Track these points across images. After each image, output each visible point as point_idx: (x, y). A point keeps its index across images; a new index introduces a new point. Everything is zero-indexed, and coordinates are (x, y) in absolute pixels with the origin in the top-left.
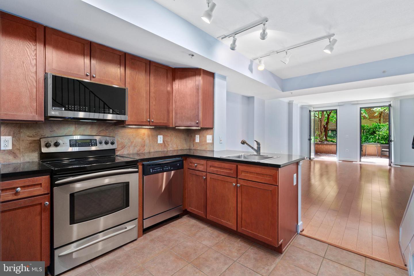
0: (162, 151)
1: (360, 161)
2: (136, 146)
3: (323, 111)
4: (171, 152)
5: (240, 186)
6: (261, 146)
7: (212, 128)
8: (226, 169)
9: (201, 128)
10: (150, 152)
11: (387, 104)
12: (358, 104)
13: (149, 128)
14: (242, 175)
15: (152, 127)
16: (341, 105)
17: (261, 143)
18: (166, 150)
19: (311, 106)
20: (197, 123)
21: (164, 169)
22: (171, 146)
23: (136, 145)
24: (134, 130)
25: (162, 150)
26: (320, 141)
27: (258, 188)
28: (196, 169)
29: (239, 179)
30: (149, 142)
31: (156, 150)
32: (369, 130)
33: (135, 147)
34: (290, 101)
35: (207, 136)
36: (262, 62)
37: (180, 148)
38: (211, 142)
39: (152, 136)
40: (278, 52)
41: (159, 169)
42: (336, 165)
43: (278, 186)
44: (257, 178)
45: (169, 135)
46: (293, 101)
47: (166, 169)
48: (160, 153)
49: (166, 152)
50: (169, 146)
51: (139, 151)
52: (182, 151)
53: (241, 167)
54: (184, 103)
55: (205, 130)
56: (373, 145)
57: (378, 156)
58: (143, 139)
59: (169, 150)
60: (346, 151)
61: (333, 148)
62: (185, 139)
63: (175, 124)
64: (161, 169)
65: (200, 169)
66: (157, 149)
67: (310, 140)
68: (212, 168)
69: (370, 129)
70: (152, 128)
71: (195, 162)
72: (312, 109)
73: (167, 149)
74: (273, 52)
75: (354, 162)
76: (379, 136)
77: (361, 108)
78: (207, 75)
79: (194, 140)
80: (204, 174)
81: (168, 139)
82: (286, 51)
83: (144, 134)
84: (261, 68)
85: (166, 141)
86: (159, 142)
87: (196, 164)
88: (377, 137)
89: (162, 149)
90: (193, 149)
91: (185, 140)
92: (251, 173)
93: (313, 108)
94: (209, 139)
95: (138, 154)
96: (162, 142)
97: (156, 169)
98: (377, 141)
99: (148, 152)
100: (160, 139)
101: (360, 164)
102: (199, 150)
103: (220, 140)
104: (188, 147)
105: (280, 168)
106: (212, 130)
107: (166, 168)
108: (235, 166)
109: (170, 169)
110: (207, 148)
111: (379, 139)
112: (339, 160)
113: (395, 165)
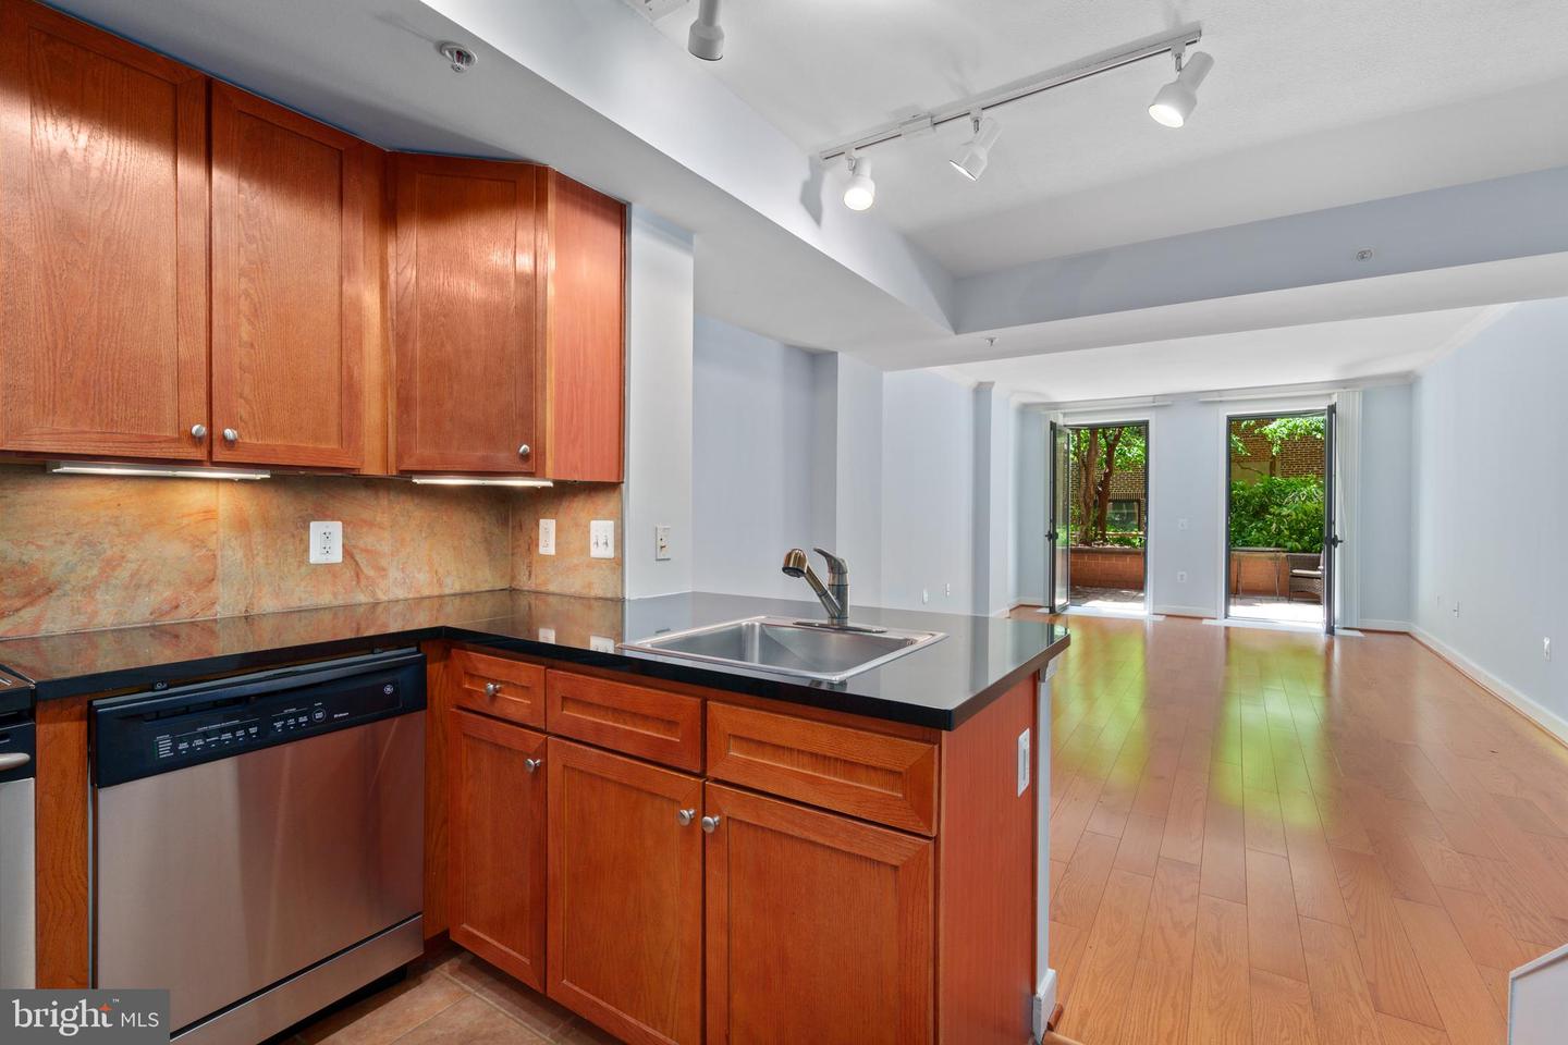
0: (336, 603)
1: (1227, 616)
2: (149, 585)
3: (1093, 429)
4: (399, 608)
5: (717, 827)
6: (850, 579)
7: (612, 487)
8: (645, 718)
9: (555, 482)
10: (255, 612)
11: (1323, 405)
12: (1222, 402)
13: (242, 481)
14: (733, 759)
15: (259, 477)
16: (1163, 403)
17: (848, 566)
18: (362, 598)
19: (1055, 406)
20: (525, 457)
21: (278, 725)
22: (399, 575)
23: (147, 578)
24: (130, 487)
25: (340, 601)
27: (823, 846)
28: (496, 713)
29: (717, 781)
30: (245, 555)
31: (294, 603)
32: (1248, 500)
33: (138, 587)
34: (981, 382)
35: (593, 523)
36: (866, 169)
37: (453, 585)
38: (609, 552)
39: (267, 524)
40: (936, 120)
41: (233, 730)
42: (1145, 631)
43: (936, 840)
44: (813, 781)
45: (383, 518)
46: (992, 384)
47: (292, 722)
48: (327, 616)
49: (362, 609)
50: (385, 577)
51: (167, 613)
52: (467, 598)
53: (725, 715)
54: (449, 348)
55: (582, 497)
56: (1263, 555)
57: (1281, 595)
58: (198, 542)
59: (383, 597)
60: (1179, 578)
61: (1127, 565)
62: (486, 540)
63: (399, 457)
64: (253, 730)
65: (513, 712)
66: (301, 594)
67: (1052, 536)
68: (572, 713)
69: (1254, 496)
70: (262, 479)
71: (491, 674)
72: (1060, 421)
73: (373, 593)
74: (915, 118)
75: (1205, 622)
76: (1280, 522)
77: (1231, 420)
78: (584, 208)
79: (533, 543)
80: (535, 739)
81: (379, 541)
82: (974, 114)
83: (209, 514)
84: (860, 197)
85: (367, 551)
86: (316, 556)
87: (494, 681)
88: (1274, 525)
89: (335, 595)
90: (526, 588)
91: (487, 542)
92: (779, 749)
93: (1065, 415)
94: (601, 541)
95: (157, 631)
96: (337, 556)
97: (205, 735)
98: (1276, 541)
99: (239, 610)
100: (326, 541)
101: (1225, 627)
102: (553, 594)
103: (660, 544)
104: (502, 577)
105: (949, 729)
106: (614, 497)
107: (295, 716)
108: (693, 702)
109: (329, 718)
110: (590, 585)
111: (1279, 532)
112: (1155, 614)
113: (1345, 628)
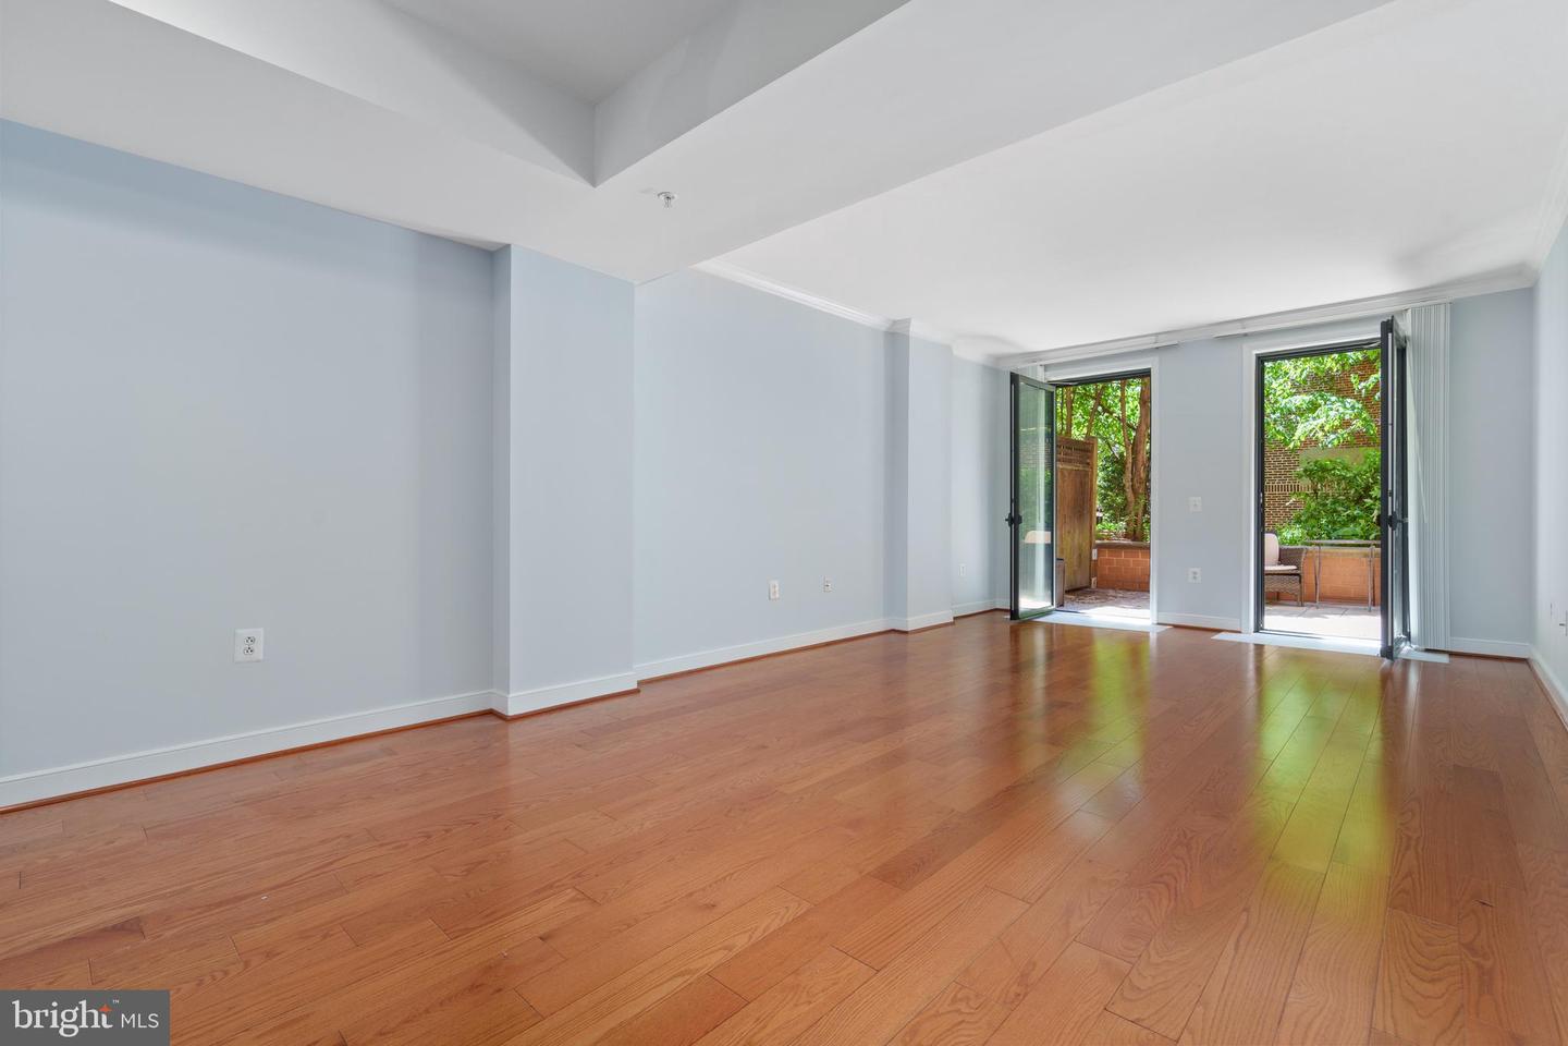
1: (1258, 628)
12: (1246, 335)
16: (1170, 345)
19: (1033, 357)
26: (1126, 536)
34: (895, 322)
42: (1147, 647)
46: (907, 322)
56: (1355, 551)
57: (1374, 603)
60: (1191, 576)
67: (1013, 521)
75: (1225, 636)
77: (1261, 360)
88: (1375, 513)
101: (1256, 645)
112: (1158, 624)
113: (1427, 650)
